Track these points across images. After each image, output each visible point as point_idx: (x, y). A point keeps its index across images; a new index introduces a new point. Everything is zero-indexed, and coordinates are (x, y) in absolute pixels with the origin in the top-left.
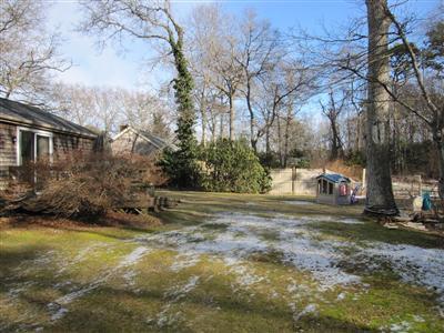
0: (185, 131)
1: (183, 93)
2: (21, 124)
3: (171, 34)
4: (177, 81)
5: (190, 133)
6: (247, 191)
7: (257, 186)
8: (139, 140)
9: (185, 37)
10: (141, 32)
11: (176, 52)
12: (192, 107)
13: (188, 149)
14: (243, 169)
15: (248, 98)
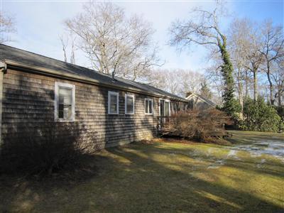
0: (229, 96)
1: (227, 74)
2: (161, 97)
3: (219, 40)
4: (223, 67)
5: (232, 96)
6: (269, 131)
7: (276, 128)
8: (199, 101)
9: (227, 41)
10: (201, 41)
11: (222, 51)
12: (233, 81)
13: (230, 106)
14: (267, 117)
15: (268, 74)
